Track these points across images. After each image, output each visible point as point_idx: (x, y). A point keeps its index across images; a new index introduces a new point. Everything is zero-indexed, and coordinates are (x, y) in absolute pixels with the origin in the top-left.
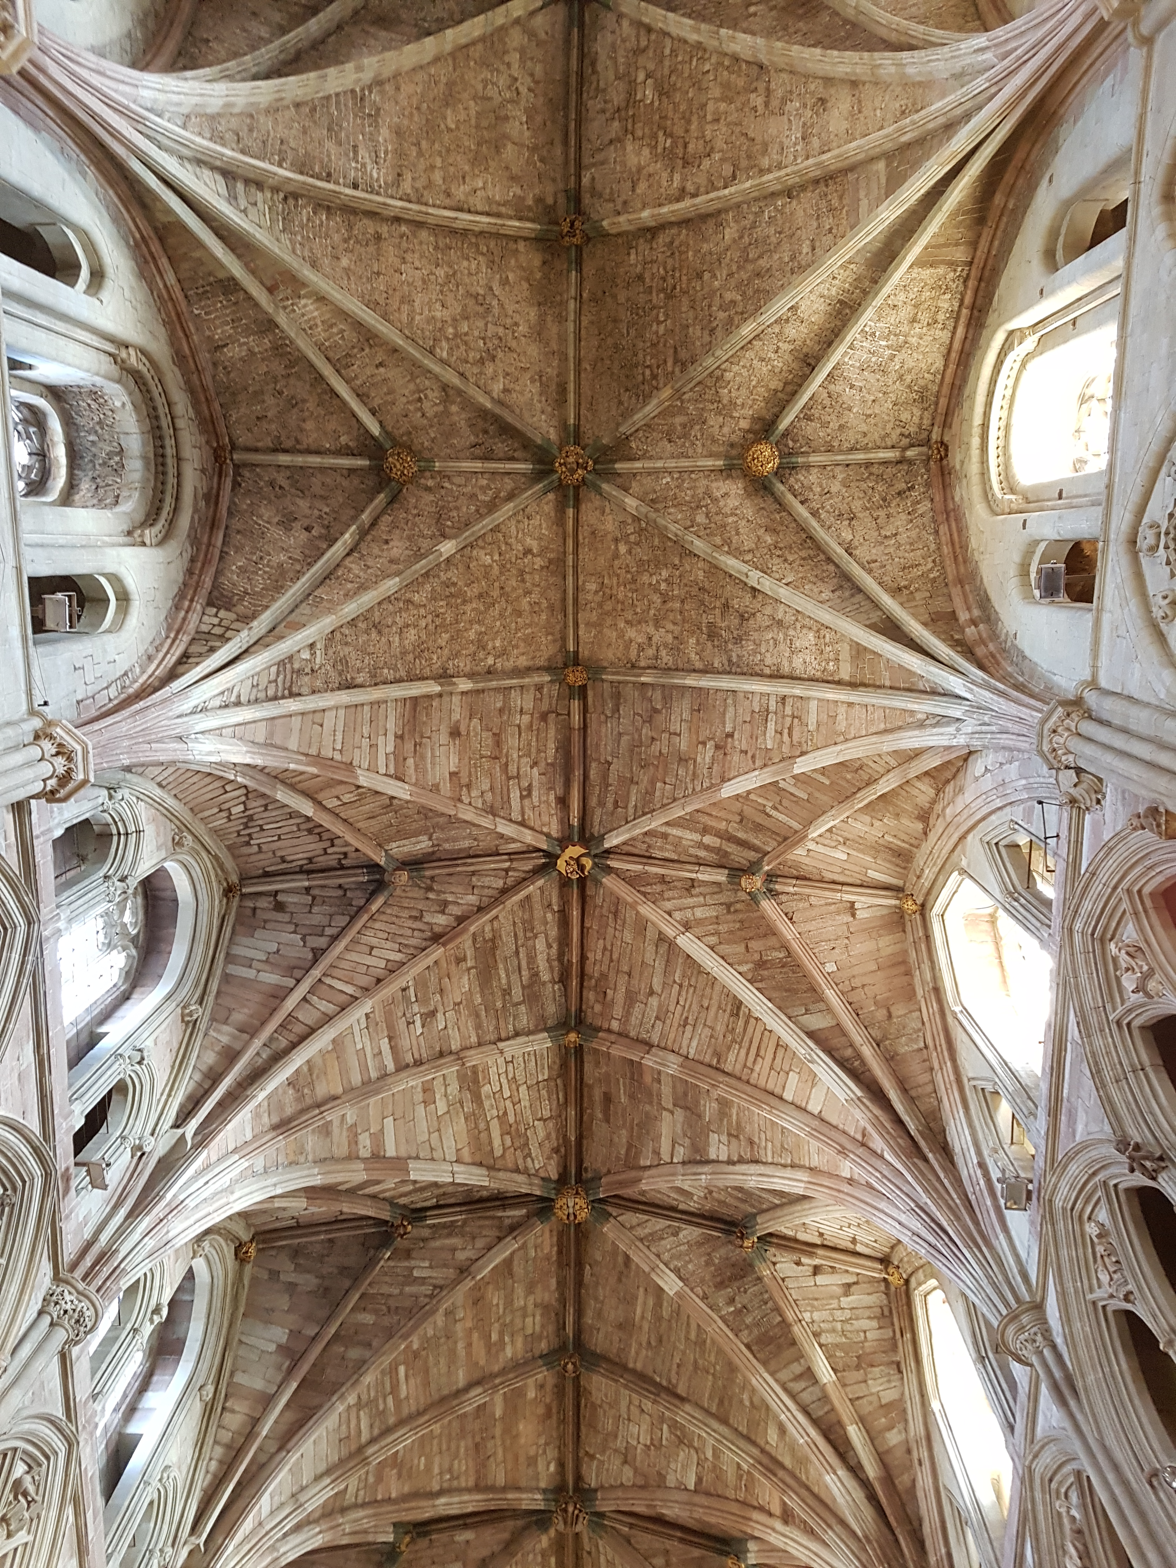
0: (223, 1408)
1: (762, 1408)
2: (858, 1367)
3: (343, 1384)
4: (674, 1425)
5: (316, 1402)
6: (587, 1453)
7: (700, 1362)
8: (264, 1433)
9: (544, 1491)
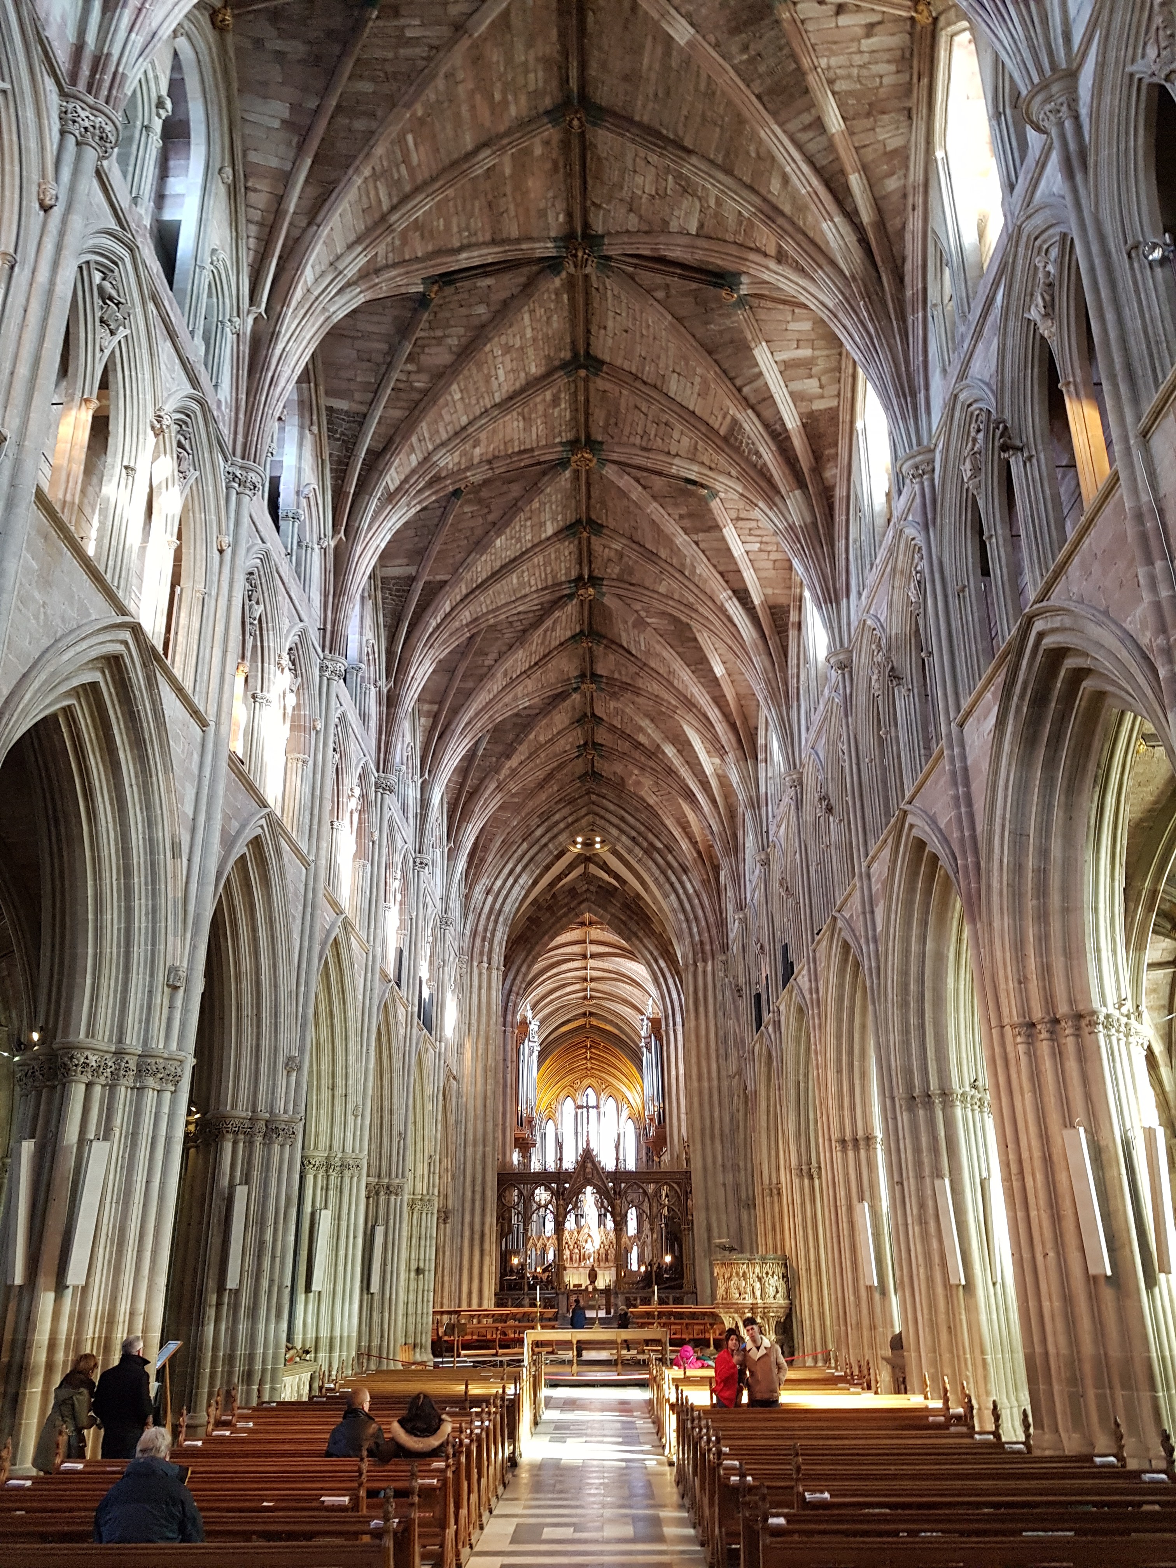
0: (246, 188)
1: (768, 159)
2: (869, 115)
3: (355, 157)
4: (679, 176)
5: (333, 176)
6: (594, 204)
7: (709, 114)
8: (291, 210)
9: (555, 240)
